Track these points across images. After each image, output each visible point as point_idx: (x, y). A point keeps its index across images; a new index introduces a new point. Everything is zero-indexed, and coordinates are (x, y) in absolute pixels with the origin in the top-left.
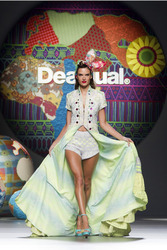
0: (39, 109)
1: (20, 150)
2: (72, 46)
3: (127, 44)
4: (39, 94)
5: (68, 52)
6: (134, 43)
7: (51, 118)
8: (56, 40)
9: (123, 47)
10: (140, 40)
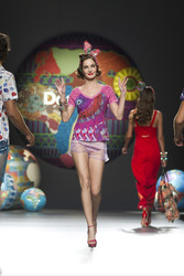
0: (45, 125)
1: (30, 158)
2: (71, 76)
3: (114, 74)
4: (45, 113)
5: (67, 81)
6: (120, 74)
7: (54, 132)
8: (58, 70)
9: (111, 76)
10: (125, 71)
